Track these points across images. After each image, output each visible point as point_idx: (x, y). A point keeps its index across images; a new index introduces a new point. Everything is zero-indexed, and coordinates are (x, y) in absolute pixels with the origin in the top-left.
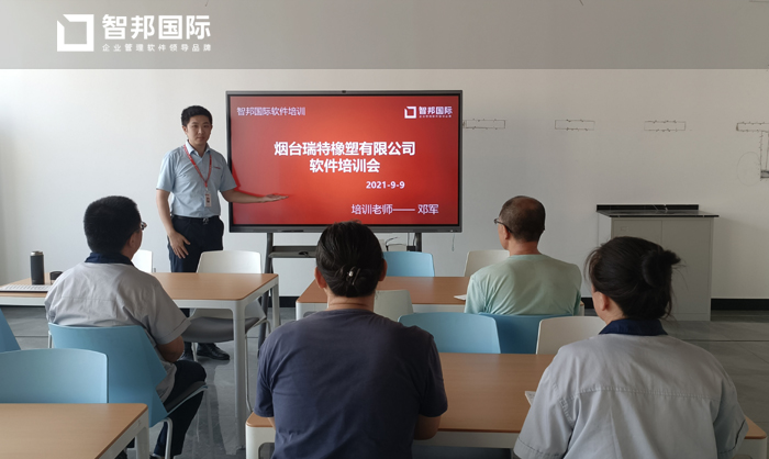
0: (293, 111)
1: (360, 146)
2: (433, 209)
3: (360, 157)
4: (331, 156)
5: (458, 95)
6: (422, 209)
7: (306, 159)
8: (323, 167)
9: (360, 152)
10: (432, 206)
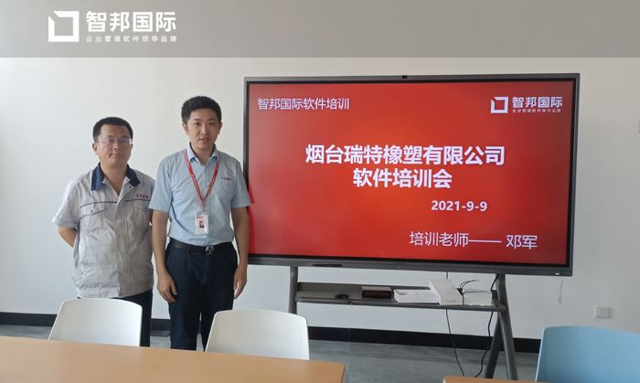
0: (333, 104)
1: (424, 152)
2: (529, 241)
3: (424, 166)
4: (382, 166)
5: (573, 80)
6: (513, 241)
7: (348, 169)
8: (371, 179)
9: (424, 160)
10: (527, 238)
